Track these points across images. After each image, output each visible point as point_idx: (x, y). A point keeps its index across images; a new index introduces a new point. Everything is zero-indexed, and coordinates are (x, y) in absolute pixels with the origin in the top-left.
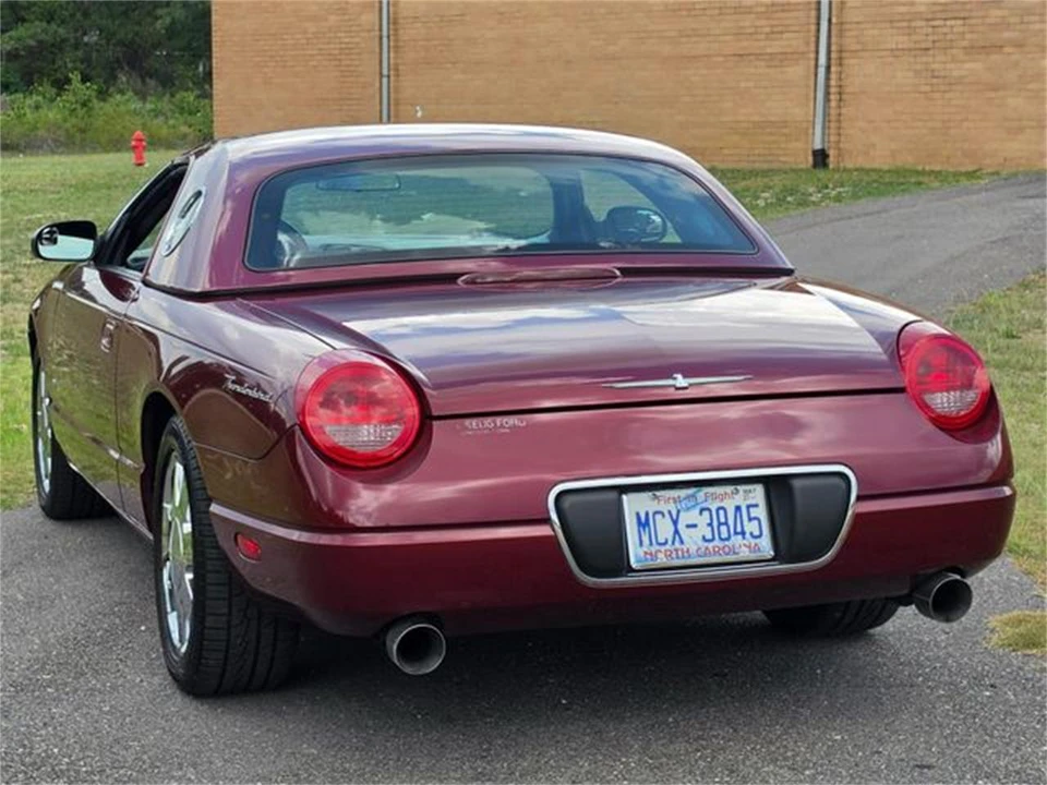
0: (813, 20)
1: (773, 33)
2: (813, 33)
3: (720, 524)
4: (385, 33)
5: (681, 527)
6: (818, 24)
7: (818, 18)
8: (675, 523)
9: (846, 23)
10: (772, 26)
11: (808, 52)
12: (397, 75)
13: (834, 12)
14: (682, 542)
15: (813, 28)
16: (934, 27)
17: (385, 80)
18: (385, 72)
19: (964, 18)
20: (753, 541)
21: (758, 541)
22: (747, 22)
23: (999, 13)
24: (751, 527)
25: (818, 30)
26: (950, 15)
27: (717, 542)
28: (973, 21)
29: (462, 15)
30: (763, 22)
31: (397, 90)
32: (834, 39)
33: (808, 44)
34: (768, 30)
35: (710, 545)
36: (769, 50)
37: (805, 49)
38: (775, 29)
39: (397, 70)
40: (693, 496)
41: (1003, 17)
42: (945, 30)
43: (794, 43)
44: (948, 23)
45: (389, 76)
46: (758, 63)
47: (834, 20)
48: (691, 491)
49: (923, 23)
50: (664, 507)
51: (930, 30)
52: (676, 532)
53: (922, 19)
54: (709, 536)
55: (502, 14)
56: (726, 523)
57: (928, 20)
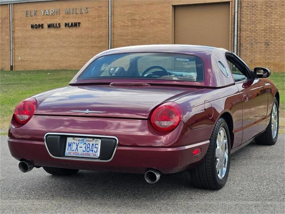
0: (108, 40)
1: (99, 42)
2: (108, 42)
3: (88, 148)
4: (11, 41)
5: (78, 147)
6: (109, 40)
7: (109, 39)
8: (77, 146)
9: (115, 40)
10: (99, 41)
11: (107, 46)
12: (14, 50)
13: (112, 38)
14: (78, 151)
15: (108, 41)
16: (132, 41)
17: (11, 51)
18: (11, 49)
19: (138, 40)
20: (95, 153)
21: (96, 153)
22: (93, 40)
23: (145, 39)
24: (95, 150)
25: (109, 42)
26: (135, 39)
27: (86, 152)
28: (140, 40)
29: (30, 37)
30: (97, 40)
31: (14, 53)
32: (112, 44)
33: (107, 44)
34: (98, 41)
35: (84, 153)
36: (99, 46)
37: (106, 45)
38: (100, 41)
39: (14, 49)
40: (83, 140)
41: (146, 40)
42: (134, 42)
43: (104, 44)
44: (135, 41)
45: (12, 50)
46: (96, 48)
47: (112, 40)
48: (83, 139)
49: (130, 41)
50: (76, 142)
51: (131, 42)
52: (77, 148)
53: (129, 40)
54: (84, 150)
55: (39, 37)
56: (89, 148)
57: (131, 40)
